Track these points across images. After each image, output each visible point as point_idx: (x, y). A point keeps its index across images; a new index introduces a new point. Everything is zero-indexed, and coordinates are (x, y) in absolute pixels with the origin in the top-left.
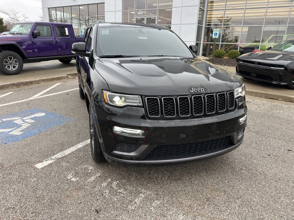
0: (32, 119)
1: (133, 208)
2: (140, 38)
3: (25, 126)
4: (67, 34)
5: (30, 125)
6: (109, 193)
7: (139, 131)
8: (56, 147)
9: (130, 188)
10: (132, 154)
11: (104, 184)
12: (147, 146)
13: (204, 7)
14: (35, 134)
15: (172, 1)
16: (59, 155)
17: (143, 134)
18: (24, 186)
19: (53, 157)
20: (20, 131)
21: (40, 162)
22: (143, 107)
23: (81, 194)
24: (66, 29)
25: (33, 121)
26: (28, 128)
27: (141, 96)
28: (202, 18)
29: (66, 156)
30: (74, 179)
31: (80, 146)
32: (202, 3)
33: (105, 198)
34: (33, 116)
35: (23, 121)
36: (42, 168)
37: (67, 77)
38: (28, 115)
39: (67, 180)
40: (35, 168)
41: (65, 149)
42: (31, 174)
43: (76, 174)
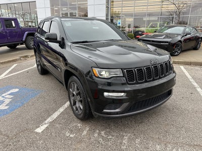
0: (9, 94)
1: (125, 147)
2: (94, 28)
3: (7, 101)
4: (14, 25)
5: (11, 100)
6: (103, 140)
7: (122, 94)
8: (43, 114)
9: (115, 134)
10: (117, 110)
11: (96, 135)
12: (128, 103)
13: (108, 5)
14: (19, 107)
15: (87, 1)
16: (49, 120)
17: (126, 96)
18: (36, 148)
19: (46, 122)
20: (6, 106)
21: (37, 127)
22: (124, 77)
23: (83, 145)
24: (13, 22)
25: (12, 96)
26: (11, 102)
27: (121, 69)
28: (108, 12)
29: (55, 120)
30: (71, 136)
31: (61, 110)
32: (107, 2)
33: (102, 145)
34: (9, 92)
35: (3, 97)
36: (42, 132)
37: (20, 59)
38: (5, 92)
39: (67, 137)
40: (37, 133)
41: (52, 114)
42: (36, 138)
43: (71, 132)
